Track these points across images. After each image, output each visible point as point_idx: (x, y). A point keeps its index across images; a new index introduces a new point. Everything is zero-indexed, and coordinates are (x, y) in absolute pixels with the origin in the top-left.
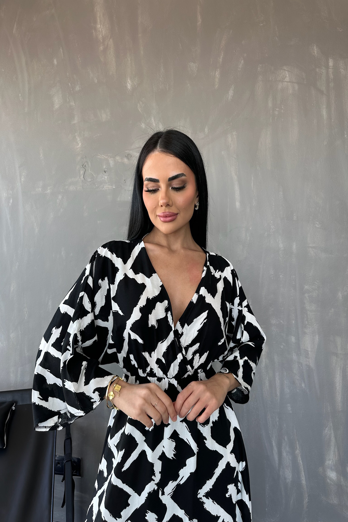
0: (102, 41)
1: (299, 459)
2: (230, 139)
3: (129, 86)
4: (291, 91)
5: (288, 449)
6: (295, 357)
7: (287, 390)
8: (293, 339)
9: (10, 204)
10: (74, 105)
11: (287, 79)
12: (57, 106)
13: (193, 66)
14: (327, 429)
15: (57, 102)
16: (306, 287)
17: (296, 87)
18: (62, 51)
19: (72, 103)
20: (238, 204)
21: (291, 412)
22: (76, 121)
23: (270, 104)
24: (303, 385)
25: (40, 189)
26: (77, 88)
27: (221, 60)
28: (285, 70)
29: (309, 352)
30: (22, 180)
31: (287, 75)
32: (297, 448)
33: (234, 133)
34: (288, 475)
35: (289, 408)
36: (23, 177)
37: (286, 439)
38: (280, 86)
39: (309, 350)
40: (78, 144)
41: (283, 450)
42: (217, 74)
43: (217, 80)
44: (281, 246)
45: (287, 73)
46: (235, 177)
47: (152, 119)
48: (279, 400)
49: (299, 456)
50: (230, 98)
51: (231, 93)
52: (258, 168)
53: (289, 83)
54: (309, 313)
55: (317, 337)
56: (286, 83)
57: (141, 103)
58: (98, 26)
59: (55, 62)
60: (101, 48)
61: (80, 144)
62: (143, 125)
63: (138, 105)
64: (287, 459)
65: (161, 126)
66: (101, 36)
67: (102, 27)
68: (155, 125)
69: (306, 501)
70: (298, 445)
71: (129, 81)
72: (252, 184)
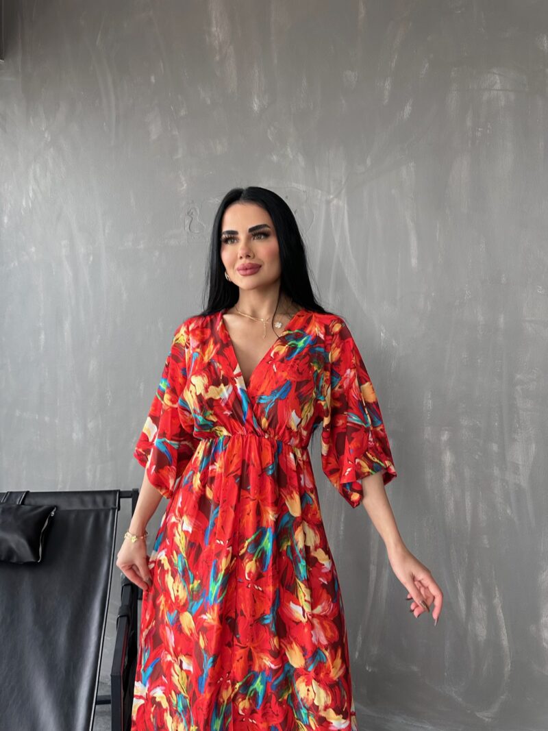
0: (218, 49)
1: (499, 609)
2: (404, 172)
3: (256, 107)
4: (503, 103)
5: (481, 595)
7: (482, 516)
8: (495, 447)
9: (90, 263)
11: (498, 86)
12: (154, 137)
13: (351, 76)
15: (155, 131)
16: (519, 377)
18: (162, 65)
19: (176, 132)
20: (414, 261)
21: (488, 546)
22: (180, 155)
24: (508, 511)
25: (130, 243)
26: (183, 113)
27: (393, 64)
28: (495, 73)
29: (521, 467)
30: (107, 231)
31: (498, 81)
32: (496, 596)
34: (481, 631)
36: (107, 228)
37: (479, 583)
38: (485, 97)
39: (521, 463)
40: (183, 185)
41: (473, 596)
42: (388, 85)
44: (481, 319)
45: (497, 77)
46: (411, 225)
47: (289, 149)
48: (470, 529)
49: (500, 607)
50: (406, 116)
51: (407, 110)
52: (447, 211)
53: (501, 92)
54: (521, 412)
55: (534, 445)
56: (495, 92)
57: (272, 128)
58: (214, 29)
59: (153, 79)
60: (217, 58)
61: (185, 185)
62: (275, 158)
63: (269, 131)
64: (480, 609)
65: (301, 158)
66: (217, 42)
67: (218, 31)
68: (291, 157)
69: (508, 668)
70: (497, 592)
71: (256, 100)
72: (438, 234)
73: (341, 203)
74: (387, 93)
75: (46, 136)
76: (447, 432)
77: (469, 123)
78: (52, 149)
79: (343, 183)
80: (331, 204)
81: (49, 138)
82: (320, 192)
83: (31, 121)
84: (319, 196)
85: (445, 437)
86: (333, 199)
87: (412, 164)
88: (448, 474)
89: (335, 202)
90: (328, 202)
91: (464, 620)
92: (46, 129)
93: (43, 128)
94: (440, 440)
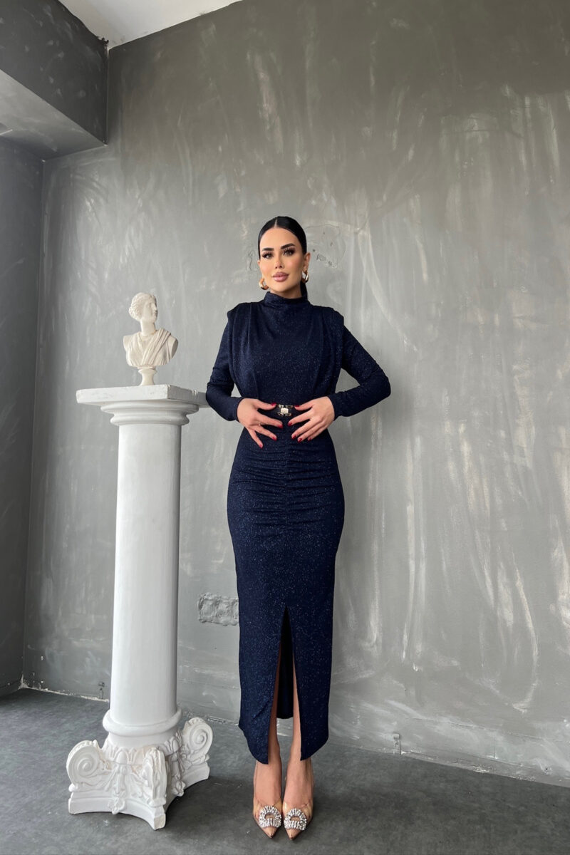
0: (268, 120)
1: (522, 592)
2: (412, 205)
3: (298, 163)
4: (481, 141)
5: (505, 580)
6: (506, 456)
7: (499, 501)
8: (503, 434)
11: (476, 128)
12: (222, 195)
13: (368, 131)
14: (556, 550)
15: (222, 190)
16: (515, 367)
17: (487, 134)
18: (226, 136)
19: (238, 190)
21: (506, 529)
22: (242, 208)
24: (520, 493)
25: (204, 286)
27: (398, 119)
28: (472, 118)
29: (525, 450)
31: (476, 124)
32: (517, 578)
34: (509, 616)
35: (504, 524)
36: (186, 275)
37: (502, 566)
38: (468, 136)
39: (525, 446)
40: (244, 232)
41: (499, 581)
42: (395, 135)
44: (481, 319)
45: (475, 121)
46: (420, 246)
47: (324, 194)
48: (489, 514)
49: (522, 589)
50: (410, 158)
51: (411, 153)
52: (447, 232)
53: (478, 132)
54: (520, 399)
55: (534, 428)
56: (475, 133)
57: (311, 179)
58: (265, 105)
59: (220, 149)
61: (246, 232)
62: (314, 202)
63: (308, 181)
64: (505, 595)
65: (334, 202)
66: (267, 115)
67: (268, 106)
68: (326, 200)
69: (535, 652)
70: (518, 574)
71: (298, 157)
72: (441, 251)
73: (366, 234)
74: (394, 141)
75: (139, 202)
76: (462, 425)
77: (457, 159)
78: (143, 213)
79: (366, 217)
80: (359, 235)
81: (142, 204)
82: (349, 226)
83: (128, 192)
84: (349, 230)
85: (462, 429)
86: (359, 231)
87: (416, 197)
89: (361, 233)
90: (356, 233)
91: (493, 606)
92: (139, 197)
93: (137, 197)
94: (458, 432)
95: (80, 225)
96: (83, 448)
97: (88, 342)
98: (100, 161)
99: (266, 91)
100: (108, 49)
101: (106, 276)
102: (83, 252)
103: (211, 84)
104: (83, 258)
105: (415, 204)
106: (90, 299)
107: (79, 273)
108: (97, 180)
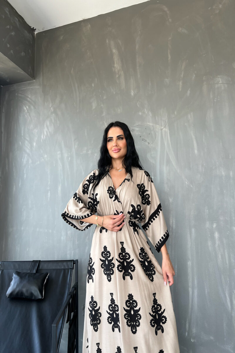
0: (117, 72)
2: (189, 116)
3: (132, 94)
4: (223, 88)
9: (69, 160)
10: (103, 106)
11: (221, 82)
12: (94, 108)
13: (167, 80)
15: (94, 105)
17: (226, 86)
18: (96, 79)
19: (102, 105)
20: (196, 151)
22: (104, 114)
23: (211, 96)
25: (85, 151)
26: (105, 97)
27: (182, 76)
28: (219, 77)
30: (76, 147)
31: (220, 80)
33: (192, 113)
36: (76, 146)
38: (216, 86)
42: (181, 83)
43: (180, 87)
44: (223, 173)
45: (220, 79)
46: (193, 137)
47: (145, 110)
50: (188, 95)
51: (189, 92)
52: (206, 131)
53: (222, 84)
56: (220, 84)
57: (139, 102)
58: (116, 65)
59: (93, 85)
60: (117, 76)
62: (140, 113)
63: (138, 103)
65: (150, 113)
66: (117, 70)
67: (117, 66)
68: (147, 113)
71: (132, 91)
72: (204, 140)
73: (166, 130)
75: (52, 109)
76: (215, 224)
78: (54, 114)
79: (167, 122)
80: (163, 130)
81: (53, 110)
82: (158, 126)
83: (46, 104)
84: (158, 127)
85: (215, 226)
88: (217, 242)
89: (164, 129)
90: (161, 130)
92: (51, 107)
93: (50, 106)
94: (213, 227)
95: (21, 119)
96: (22, 229)
97: (25, 176)
98: (31, 88)
99: (116, 58)
100: (36, 33)
101: (35, 144)
102: (22, 132)
103: (88, 53)
104: (23, 135)
105: (191, 117)
106: (26, 155)
107: (20, 142)
108: (30, 97)
